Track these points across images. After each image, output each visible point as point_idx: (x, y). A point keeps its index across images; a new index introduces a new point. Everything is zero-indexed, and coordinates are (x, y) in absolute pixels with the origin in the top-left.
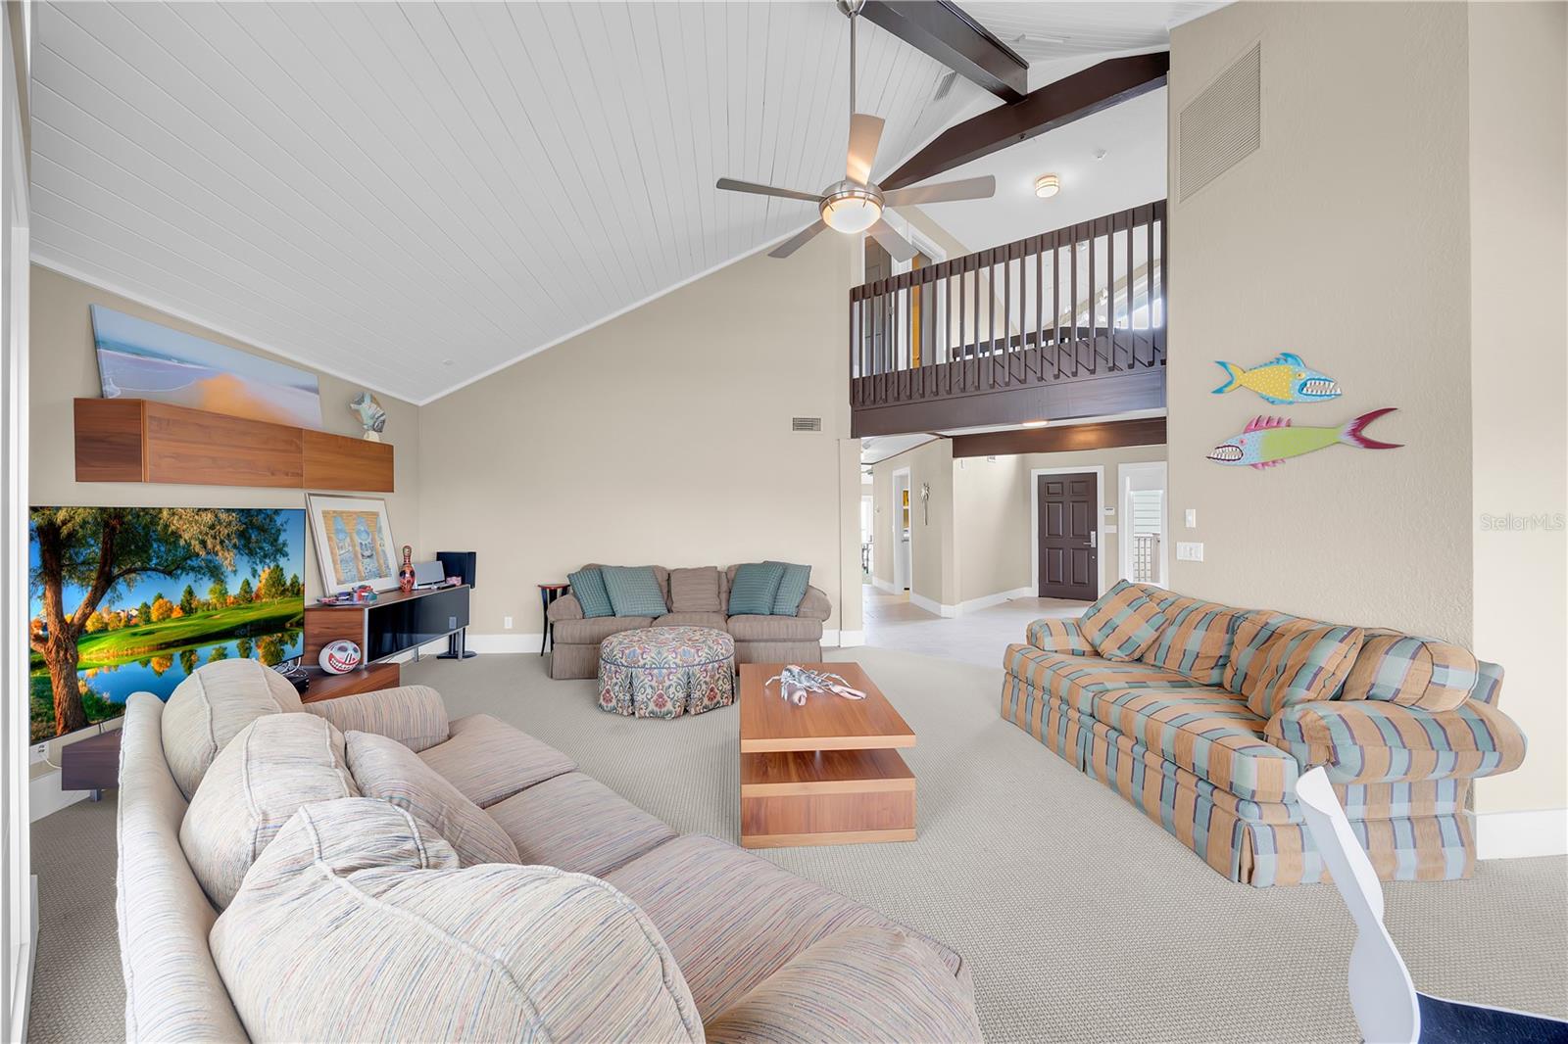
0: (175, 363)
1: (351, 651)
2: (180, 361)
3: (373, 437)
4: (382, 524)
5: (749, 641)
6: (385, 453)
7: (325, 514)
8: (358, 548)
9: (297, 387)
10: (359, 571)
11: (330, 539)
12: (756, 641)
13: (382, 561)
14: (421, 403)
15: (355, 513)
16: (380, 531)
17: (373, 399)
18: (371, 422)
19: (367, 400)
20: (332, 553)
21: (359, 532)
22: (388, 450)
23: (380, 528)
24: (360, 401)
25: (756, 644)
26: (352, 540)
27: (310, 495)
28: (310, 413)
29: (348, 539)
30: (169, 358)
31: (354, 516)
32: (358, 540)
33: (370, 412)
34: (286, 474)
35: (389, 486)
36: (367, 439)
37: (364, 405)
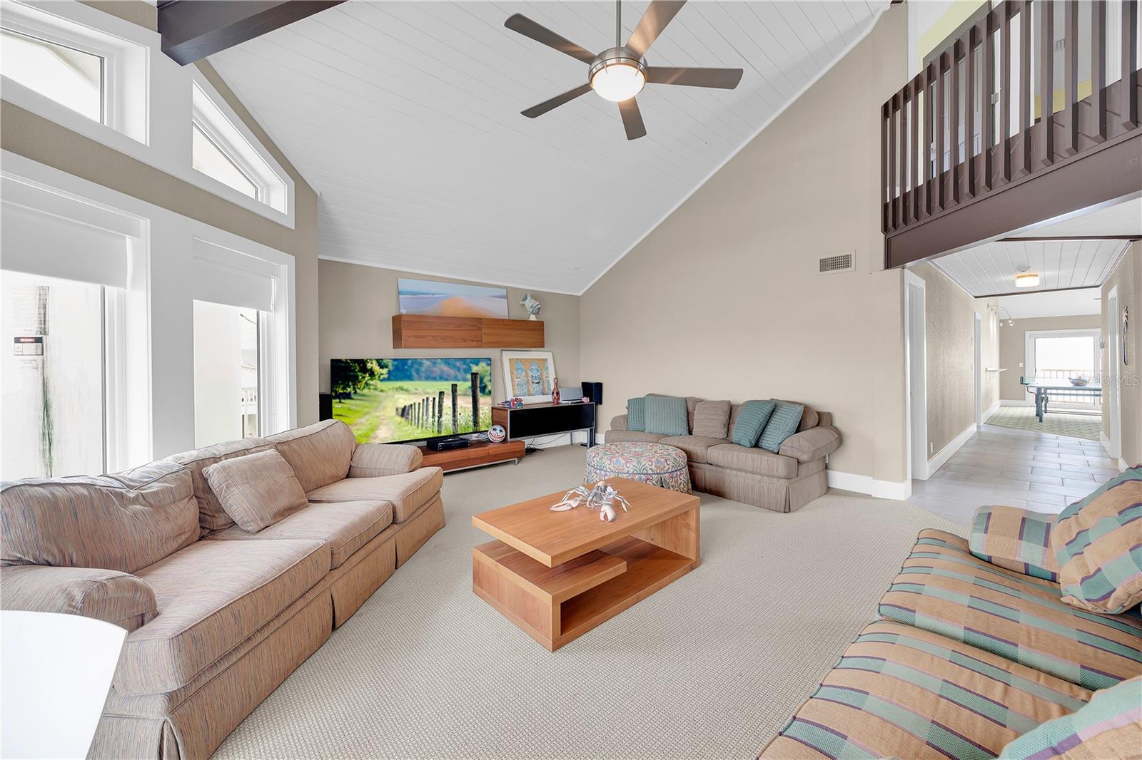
0: (430, 296)
1: (498, 431)
2: (433, 294)
3: (533, 318)
4: (549, 365)
5: (723, 467)
6: (539, 326)
7: (511, 360)
8: (530, 378)
9: (495, 297)
10: (529, 391)
11: (512, 373)
12: (732, 469)
13: (546, 386)
14: (580, 294)
15: (531, 359)
16: (547, 369)
17: (533, 297)
18: (531, 310)
19: (529, 297)
20: (512, 380)
21: (531, 370)
22: (542, 323)
23: (547, 367)
24: (525, 299)
25: (728, 471)
26: (526, 373)
27: (502, 350)
28: (499, 309)
29: (524, 374)
30: (428, 294)
31: (530, 361)
32: (530, 374)
33: (530, 305)
34: (473, 341)
35: (540, 344)
36: (530, 319)
37: (527, 301)
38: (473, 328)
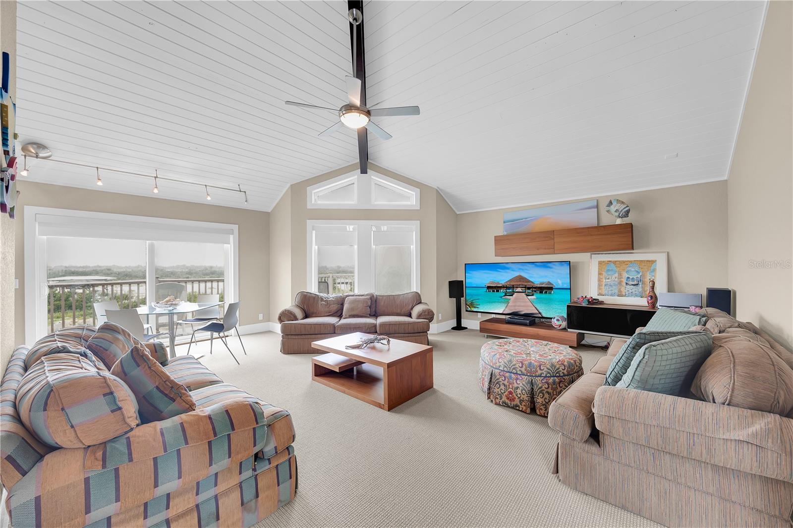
2: (526, 219)
3: (620, 222)
4: (658, 267)
7: (597, 263)
8: (625, 279)
9: (581, 209)
11: (599, 274)
14: (726, 178)
16: (654, 271)
17: (618, 201)
18: (617, 214)
19: (614, 203)
20: (599, 281)
21: (626, 271)
22: (631, 225)
27: (592, 254)
29: (617, 275)
30: (520, 220)
31: (628, 263)
34: (545, 249)
35: (630, 246)
36: (616, 224)
37: (612, 207)
38: (547, 239)
